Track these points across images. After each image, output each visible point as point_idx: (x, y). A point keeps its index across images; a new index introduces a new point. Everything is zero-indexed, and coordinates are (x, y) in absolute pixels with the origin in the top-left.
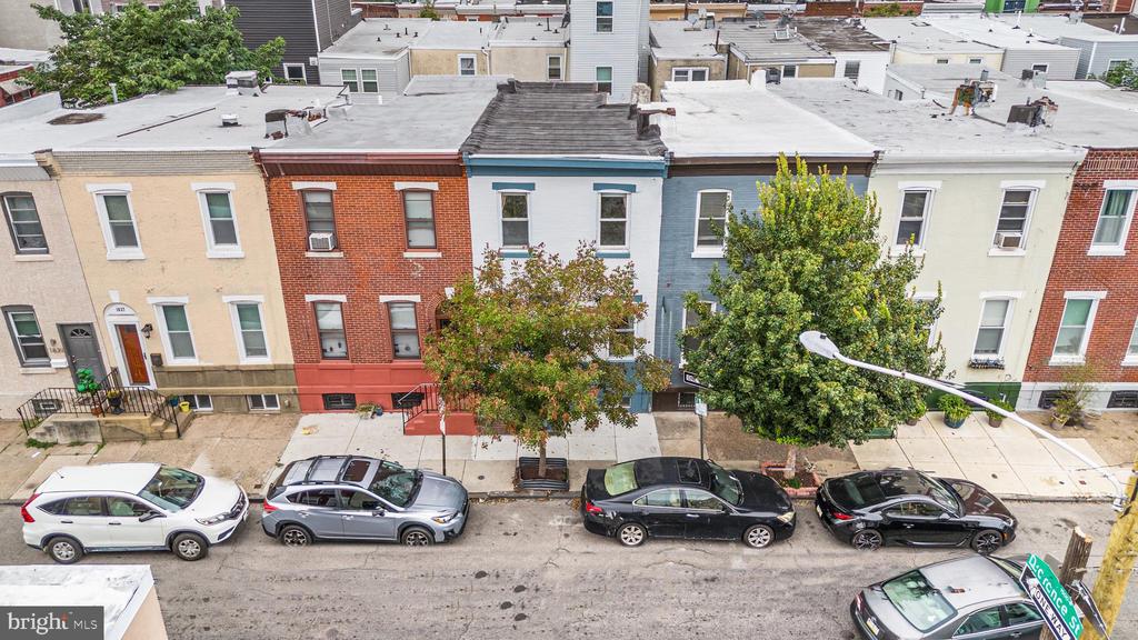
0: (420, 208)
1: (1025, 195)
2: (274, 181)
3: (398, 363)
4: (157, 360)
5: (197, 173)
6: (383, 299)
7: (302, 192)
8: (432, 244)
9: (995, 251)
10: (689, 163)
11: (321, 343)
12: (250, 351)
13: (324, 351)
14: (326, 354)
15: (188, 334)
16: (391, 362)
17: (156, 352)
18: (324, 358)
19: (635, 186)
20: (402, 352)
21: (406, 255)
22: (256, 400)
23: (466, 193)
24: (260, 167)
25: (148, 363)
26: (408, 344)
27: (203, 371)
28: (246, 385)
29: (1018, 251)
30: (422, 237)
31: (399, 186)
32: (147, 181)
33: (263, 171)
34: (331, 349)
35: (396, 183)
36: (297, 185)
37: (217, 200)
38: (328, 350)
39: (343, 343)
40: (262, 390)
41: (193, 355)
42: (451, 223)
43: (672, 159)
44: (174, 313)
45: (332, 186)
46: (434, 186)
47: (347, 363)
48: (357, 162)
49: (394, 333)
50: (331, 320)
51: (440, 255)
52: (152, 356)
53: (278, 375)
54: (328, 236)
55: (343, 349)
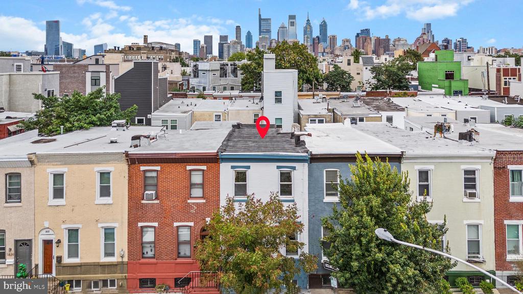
0: (197, 178)
1: (473, 172)
2: (133, 166)
3: (179, 260)
4: (59, 259)
5: (98, 163)
6: (176, 224)
7: (145, 171)
8: (202, 196)
9: (466, 200)
10: (319, 157)
11: (142, 251)
12: (107, 254)
13: (143, 254)
14: (145, 256)
15: (78, 245)
16: (176, 259)
17: (59, 255)
18: (143, 257)
19: (295, 167)
20: (182, 254)
21: (189, 201)
22: (105, 282)
23: (219, 171)
24: (127, 160)
25: (54, 261)
26: (185, 250)
27: (81, 265)
28: (101, 273)
29: (476, 200)
30: (197, 192)
31: (189, 168)
32: (75, 167)
33: (128, 162)
34: (147, 253)
35: (187, 167)
36: (143, 168)
37: (105, 176)
38: (145, 253)
39: (153, 249)
40: (108, 276)
41: (77, 256)
42: (211, 185)
43: (311, 154)
44: (73, 234)
45: (158, 168)
46: (204, 168)
47: (154, 261)
48: (171, 157)
49: (179, 243)
50: (149, 237)
51: (204, 201)
52: (57, 257)
53: (118, 267)
54: (154, 192)
55: (153, 253)
